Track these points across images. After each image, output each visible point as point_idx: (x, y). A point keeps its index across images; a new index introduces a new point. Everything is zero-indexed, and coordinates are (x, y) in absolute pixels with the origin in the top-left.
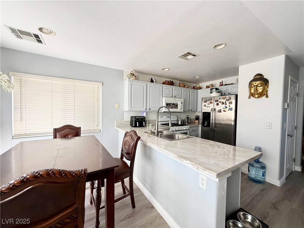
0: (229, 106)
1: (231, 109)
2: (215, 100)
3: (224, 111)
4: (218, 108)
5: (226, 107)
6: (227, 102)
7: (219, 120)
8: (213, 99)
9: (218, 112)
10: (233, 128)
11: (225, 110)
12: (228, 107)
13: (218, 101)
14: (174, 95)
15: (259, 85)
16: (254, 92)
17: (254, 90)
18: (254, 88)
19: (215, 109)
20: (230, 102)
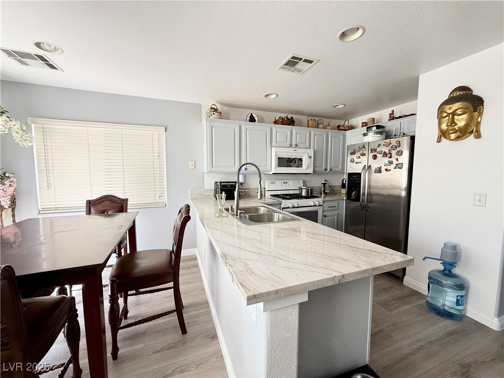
0: (397, 160)
1: (399, 166)
2: (371, 149)
3: (387, 170)
4: (375, 165)
5: (391, 163)
6: (394, 153)
7: (377, 188)
8: (367, 147)
9: (375, 172)
10: (402, 203)
11: (388, 168)
12: (395, 162)
13: (375, 150)
14: (294, 144)
15: (459, 112)
16: (446, 128)
17: (448, 123)
18: (447, 118)
19: (370, 166)
20: (398, 152)
